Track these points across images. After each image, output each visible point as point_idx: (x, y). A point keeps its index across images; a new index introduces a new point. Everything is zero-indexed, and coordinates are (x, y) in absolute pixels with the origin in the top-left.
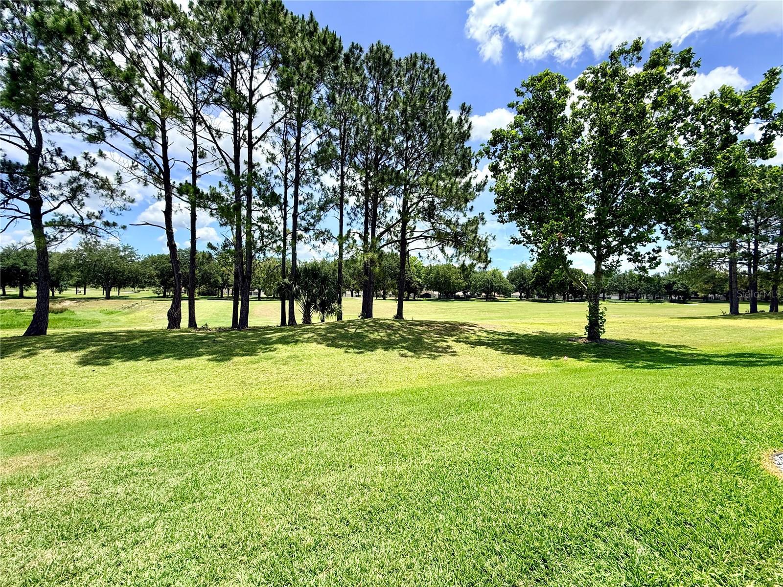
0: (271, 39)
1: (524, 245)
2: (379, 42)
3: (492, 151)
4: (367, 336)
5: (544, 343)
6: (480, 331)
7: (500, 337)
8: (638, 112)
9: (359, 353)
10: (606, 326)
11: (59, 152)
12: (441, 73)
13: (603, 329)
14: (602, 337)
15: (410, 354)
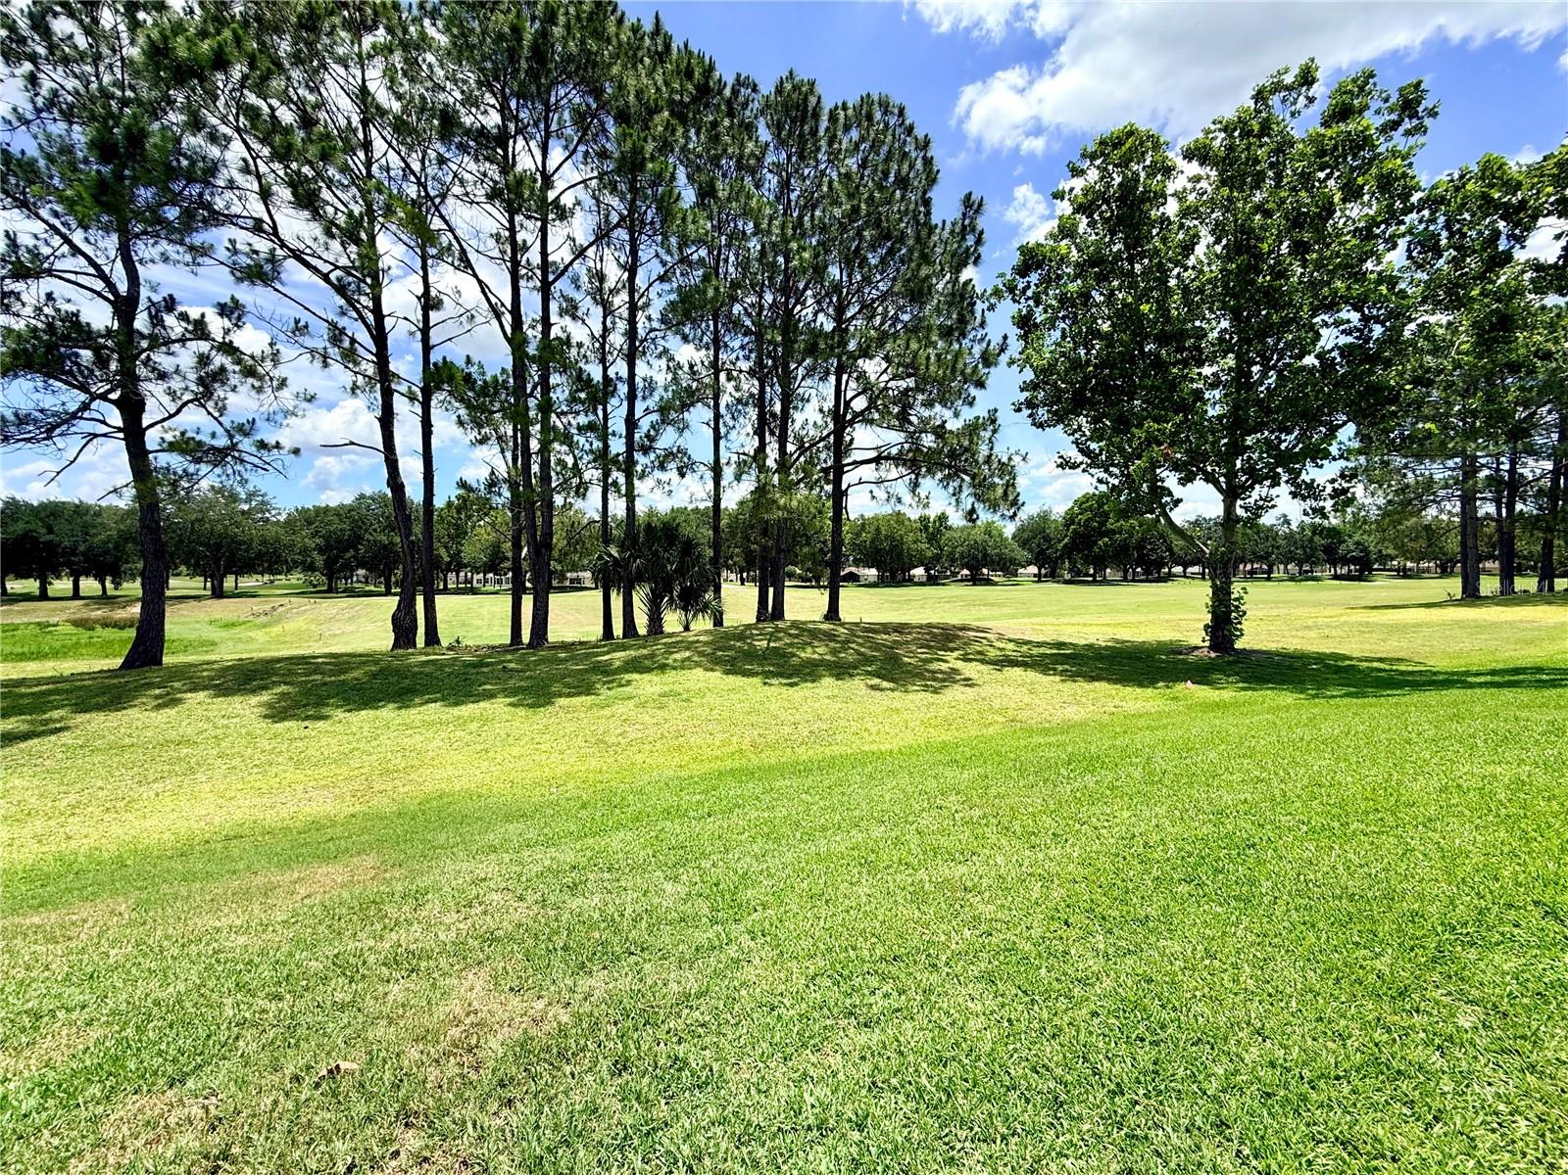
0: (586, 71)
1: (1084, 471)
2: (791, 73)
3: (1021, 286)
4: (794, 655)
5: (1130, 658)
6: (998, 639)
7: (1042, 650)
8: (1317, 206)
9: (791, 685)
10: (1245, 625)
11: (170, 304)
12: (920, 133)
13: (1241, 630)
14: (1239, 645)
15: (885, 684)
